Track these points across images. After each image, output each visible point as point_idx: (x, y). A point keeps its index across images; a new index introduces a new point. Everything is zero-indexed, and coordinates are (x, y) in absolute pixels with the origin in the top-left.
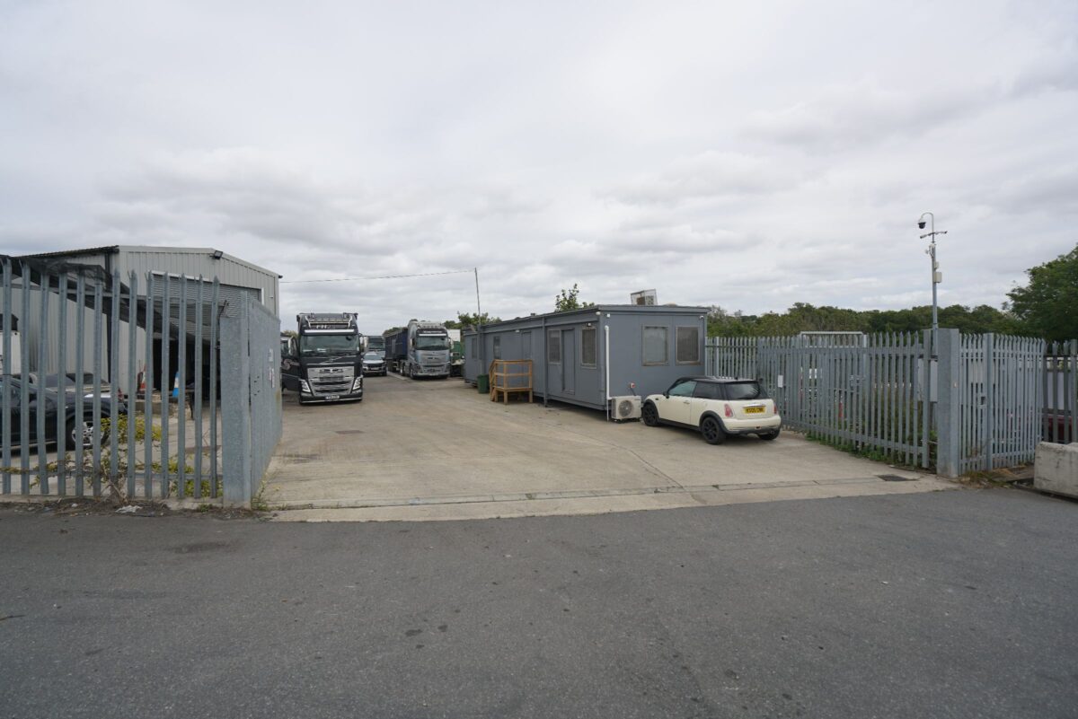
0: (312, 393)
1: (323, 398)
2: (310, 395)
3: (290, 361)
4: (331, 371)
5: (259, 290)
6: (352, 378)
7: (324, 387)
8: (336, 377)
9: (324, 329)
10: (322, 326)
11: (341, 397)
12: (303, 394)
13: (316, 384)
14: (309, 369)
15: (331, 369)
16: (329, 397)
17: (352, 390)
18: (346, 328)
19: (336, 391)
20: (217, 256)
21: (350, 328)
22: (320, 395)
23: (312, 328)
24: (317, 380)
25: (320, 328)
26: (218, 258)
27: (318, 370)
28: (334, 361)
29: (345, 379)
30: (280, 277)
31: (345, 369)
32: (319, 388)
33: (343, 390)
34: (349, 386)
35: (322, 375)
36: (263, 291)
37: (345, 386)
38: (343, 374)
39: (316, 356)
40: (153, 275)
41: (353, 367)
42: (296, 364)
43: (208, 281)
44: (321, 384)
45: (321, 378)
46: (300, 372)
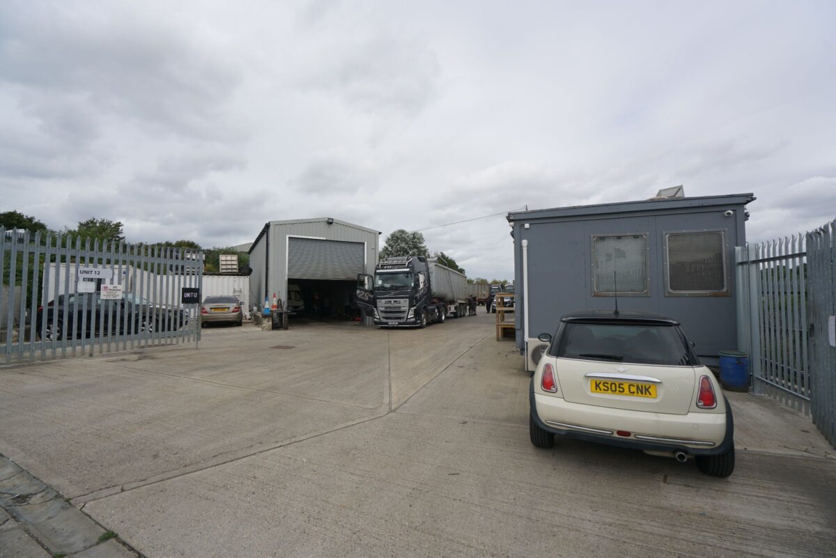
1: (387, 323)
2: (378, 320)
3: (368, 293)
4: (392, 302)
5: (364, 244)
6: (407, 308)
7: (389, 315)
8: (395, 307)
10: (388, 267)
11: (399, 323)
12: (375, 320)
13: (382, 312)
14: (378, 300)
15: (392, 300)
16: (391, 323)
17: (407, 319)
18: (404, 268)
19: (396, 318)
20: (330, 222)
21: (407, 267)
22: (385, 321)
24: (383, 309)
25: (387, 269)
26: (331, 223)
27: (383, 301)
28: (394, 295)
29: (403, 309)
30: (380, 233)
31: (402, 300)
32: (384, 315)
33: (400, 318)
34: (405, 315)
35: (387, 305)
36: (366, 244)
37: (402, 315)
38: (401, 305)
39: (383, 290)
40: (289, 238)
41: (408, 300)
42: (372, 296)
43: (325, 239)
44: (386, 312)
45: (386, 307)
46: (374, 302)
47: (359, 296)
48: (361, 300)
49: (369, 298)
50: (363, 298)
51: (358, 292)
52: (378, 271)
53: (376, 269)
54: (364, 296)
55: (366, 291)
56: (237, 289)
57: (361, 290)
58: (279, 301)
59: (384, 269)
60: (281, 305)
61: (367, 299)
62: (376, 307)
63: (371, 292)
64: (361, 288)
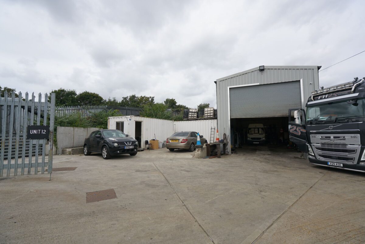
0: (315, 156)
1: (326, 163)
2: (314, 158)
3: (299, 128)
4: (332, 137)
5: (299, 81)
6: (358, 147)
8: (338, 144)
9: (325, 98)
10: (324, 96)
11: (345, 166)
12: (311, 157)
13: (317, 148)
14: (312, 135)
15: (332, 136)
16: (331, 163)
17: (359, 161)
18: (350, 93)
19: (340, 158)
20: (262, 69)
22: (322, 159)
23: (315, 100)
24: (319, 145)
25: (321, 99)
27: (319, 136)
28: (334, 129)
29: (349, 147)
31: (347, 136)
32: (320, 152)
33: (347, 159)
34: (355, 156)
35: (324, 141)
36: (302, 81)
37: (349, 155)
39: (316, 124)
40: (230, 88)
41: (359, 135)
42: (304, 131)
43: (258, 84)
44: (322, 149)
45: (322, 144)
46: (306, 137)
47: (291, 131)
48: (293, 135)
49: (301, 132)
50: (295, 133)
51: (290, 126)
52: (309, 103)
53: (308, 101)
54: (296, 130)
55: (297, 125)
56: (213, 128)
57: (292, 125)
58: (225, 135)
59: (318, 99)
60: (226, 137)
61: (300, 133)
62: (310, 143)
63: (304, 127)
64: (292, 122)
